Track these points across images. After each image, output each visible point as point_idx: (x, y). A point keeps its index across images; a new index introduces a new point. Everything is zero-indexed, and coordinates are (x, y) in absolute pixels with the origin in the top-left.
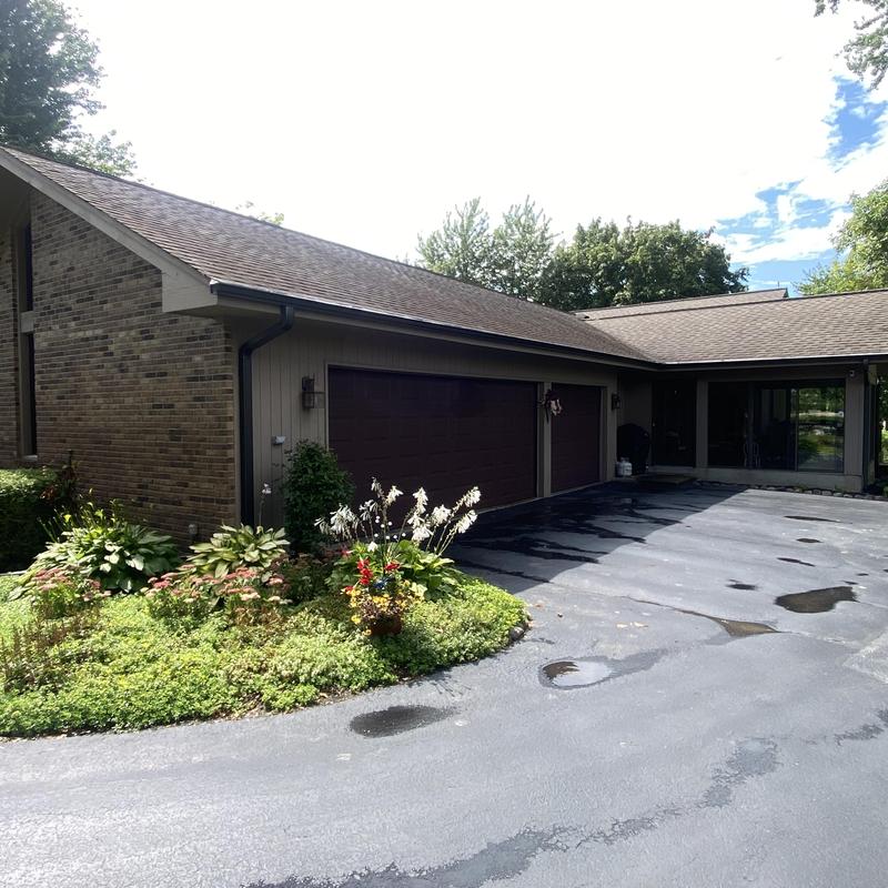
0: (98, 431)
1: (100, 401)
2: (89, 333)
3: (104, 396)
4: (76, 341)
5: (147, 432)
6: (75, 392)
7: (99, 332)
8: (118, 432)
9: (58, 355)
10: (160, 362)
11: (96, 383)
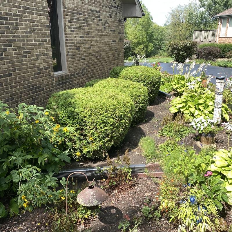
0: (97, 52)
1: (98, 39)
2: (94, 8)
3: (99, 37)
4: (88, 10)
5: (111, 50)
6: (88, 35)
7: (97, 9)
8: (103, 51)
9: (80, 14)
10: (114, 27)
11: (97, 31)
